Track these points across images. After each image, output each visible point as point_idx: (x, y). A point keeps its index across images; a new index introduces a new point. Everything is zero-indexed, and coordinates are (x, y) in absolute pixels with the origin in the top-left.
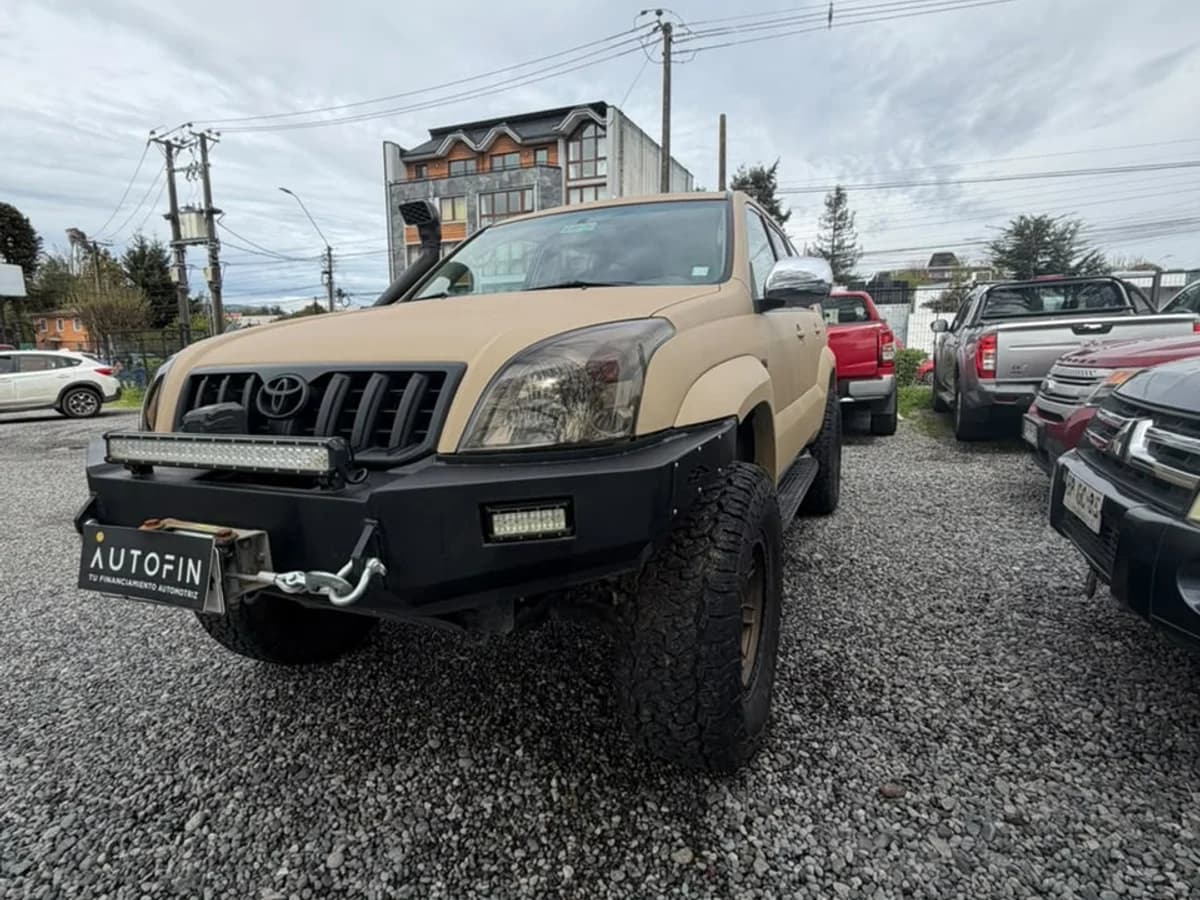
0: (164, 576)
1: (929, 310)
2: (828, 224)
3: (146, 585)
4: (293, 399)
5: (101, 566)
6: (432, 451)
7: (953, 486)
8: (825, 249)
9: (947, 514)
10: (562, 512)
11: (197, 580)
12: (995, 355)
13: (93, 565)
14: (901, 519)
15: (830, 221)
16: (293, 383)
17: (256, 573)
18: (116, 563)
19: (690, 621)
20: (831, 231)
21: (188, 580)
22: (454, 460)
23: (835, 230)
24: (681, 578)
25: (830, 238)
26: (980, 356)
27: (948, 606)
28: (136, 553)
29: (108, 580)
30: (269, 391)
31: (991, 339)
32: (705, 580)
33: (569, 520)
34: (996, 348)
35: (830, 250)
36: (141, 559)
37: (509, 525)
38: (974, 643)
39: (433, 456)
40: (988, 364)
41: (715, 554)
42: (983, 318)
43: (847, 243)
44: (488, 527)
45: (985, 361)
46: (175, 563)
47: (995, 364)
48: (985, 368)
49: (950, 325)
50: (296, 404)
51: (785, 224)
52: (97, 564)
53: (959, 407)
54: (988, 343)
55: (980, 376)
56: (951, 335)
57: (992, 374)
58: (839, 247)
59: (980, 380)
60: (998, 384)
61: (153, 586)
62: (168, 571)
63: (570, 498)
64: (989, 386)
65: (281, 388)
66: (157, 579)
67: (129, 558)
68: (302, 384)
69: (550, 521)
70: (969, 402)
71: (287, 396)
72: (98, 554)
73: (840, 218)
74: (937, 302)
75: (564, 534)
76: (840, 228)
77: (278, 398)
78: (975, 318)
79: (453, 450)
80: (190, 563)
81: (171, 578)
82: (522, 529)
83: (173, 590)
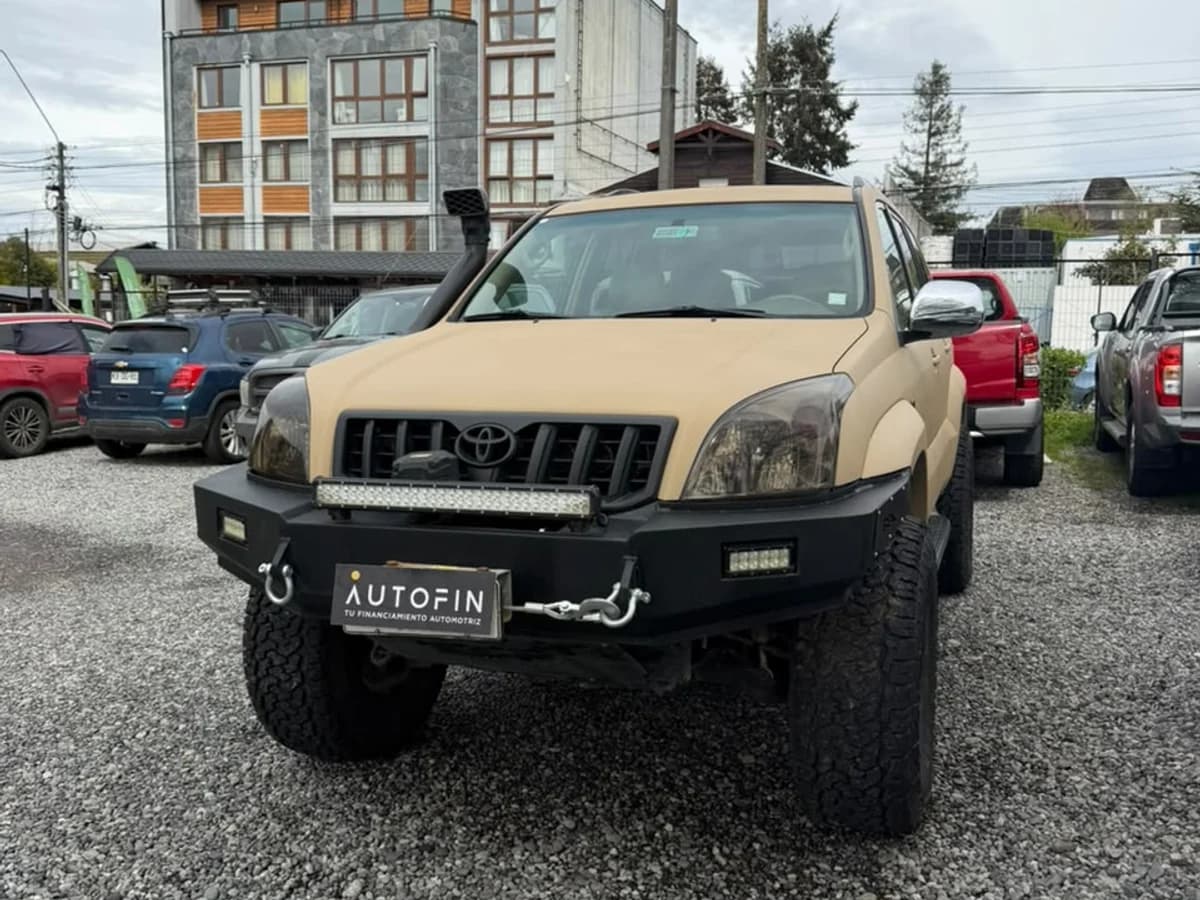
0: (436, 607)
1: (1087, 280)
2: (920, 127)
3: (414, 617)
4: (499, 450)
5: (358, 602)
6: (654, 499)
7: (1125, 557)
8: (913, 168)
9: (1116, 593)
10: (786, 551)
11: (479, 608)
12: (1181, 373)
13: (348, 602)
14: (1057, 600)
15: (922, 120)
16: (498, 433)
17: (523, 604)
18: (376, 597)
19: (874, 664)
20: (925, 136)
21: (468, 609)
22: (680, 506)
23: (931, 135)
24: (862, 624)
25: (924, 149)
26: (1159, 374)
27: (1117, 693)
28: (399, 589)
29: (368, 614)
30: (468, 438)
31: (1175, 351)
32: (886, 626)
33: (793, 559)
34: (1182, 363)
35: (922, 170)
36: (405, 596)
37: (743, 562)
38: (1146, 728)
39: (656, 503)
40: (1171, 386)
41: (894, 601)
42: (1165, 316)
43: (950, 159)
44: (726, 563)
45: (1167, 382)
46: (451, 595)
47: (1181, 387)
48: (1167, 391)
49: (1119, 321)
50: (507, 451)
51: (847, 123)
52: (353, 598)
53: (1133, 445)
54: (1169, 357)
55: (1161, 404)
56: (1121, 336)
57: (1176, 400)
58: (936, 165)
59: (1162, 409)
60: (1185, 415)
61: (424, 618)
62: (440, 603)
63: (795, 540)
64: (1174, 419)
65: (485, 436)
66: (428, 610)
67: (390, 595)
68: (508, 434)
69: (775, 560)
70: (1146, 439)
71: (492, 445)
72: (354, 591)
73: (938, 117)
74: (1100, 268)
75: (788, 571)
76: (938, 132)
77: (483, 448)
78: (1154, 316)
79: (677, 498)
80: (470, 594)
81: (446, 608)
82: (753, 566)
83: (449, 620)
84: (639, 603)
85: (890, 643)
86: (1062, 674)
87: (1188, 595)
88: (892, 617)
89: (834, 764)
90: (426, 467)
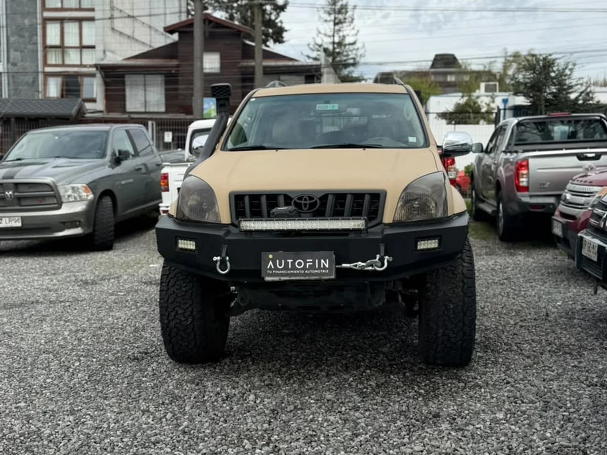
0: (307, 267)
2: (326, 17)
3: (298, 272)
4: (313, 205)
5: (273, 267)
6: (381, 223)
7: (510, 269)
8: (325, 46)
9: (512, 283)
10: (437, 241)
11: (327, 266)
12: (528, 174)
13: (268, 267)
14: (486, 287)
15: (330, 14)
16: (311, 198)
17: (341, 265)
18: (280, 265)
19: (460, 289)
20: (332, 24)
21: (322, 266)
22: (391, 225)
23: (335, 24)
24: (454, 274)
25: (331, 33)
26: (517, 176)
27: (529, 319)
28: (290, 261)
29: (277, 272)
30: (297, 200)
31: (524, 163)
32: (463, 274)
33: (440, 244)
34: (528, 169)
35: (331, 47)
36: (293, 263)
37: (423, 245)
38: (546, 329)
39: (382, 225)
40: (523, 181)
41: (464, 264)
42: (516, 145)
43: (348, 40)
44: (416, 246)
45: (521, 180)
46: (314, 262)
47: (528, 182)
48: (521, 184)
49: (485, 147)
50: (315, 207)
51: (282, 14)
52: (271, 266)
53: (501, 215)
54: (523, 165)
55: (518, 191)
56: (486, 156)
57: (526, 189)
58: (340, 44)
59: (519, 194)
60: (531, 196)
61: (303, 272)
62: (309, 265)
63: (441, 236)
64: (525, 198)
65: (306, 200)
66: (304, 268)
67: (287, 264)
68: (315, 199)
69: (433, 244)
70: (509, 210)
71: (310, 204)
72: (271, 263)
73: (340, 12)
75: (438, 248)
76: (340, 22)
77: (305, 205)
78: (509, 144)
79: (391, 222)
80: (322, 261)
81: (312, 267)
82: (425, 247)
83: (313, 272)
84: (388, 261)
85: (465, 281)
86: (502, 314)
87: (545, 282)
88: (465, 271)
89: (444, 332)
90: (288, 213)
